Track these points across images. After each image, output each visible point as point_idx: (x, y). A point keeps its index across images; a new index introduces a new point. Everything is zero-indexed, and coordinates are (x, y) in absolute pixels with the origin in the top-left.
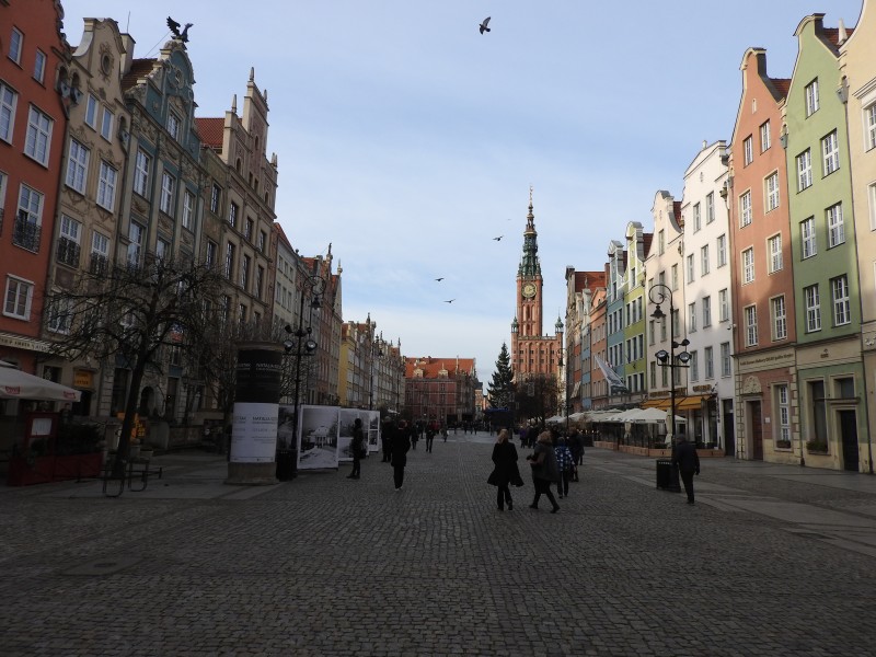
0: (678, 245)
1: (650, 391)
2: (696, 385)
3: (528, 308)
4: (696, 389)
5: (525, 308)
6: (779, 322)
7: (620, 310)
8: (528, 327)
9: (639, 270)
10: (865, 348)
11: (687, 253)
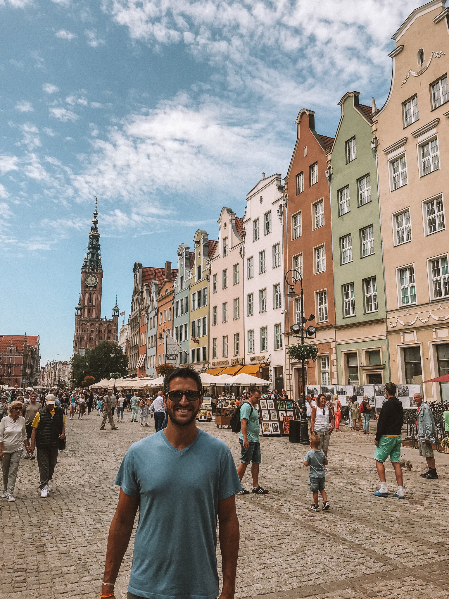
0: (239, 249)
1: (211, 361)
2: (252, 356)
3: (90, 295)
4: (252, 359)
5: (87, 295)
6: (321, 310)
7: (187, 298)
8: (90, 311)
9: (204, 267)
10: (389, 329)
11: (247, 256)
